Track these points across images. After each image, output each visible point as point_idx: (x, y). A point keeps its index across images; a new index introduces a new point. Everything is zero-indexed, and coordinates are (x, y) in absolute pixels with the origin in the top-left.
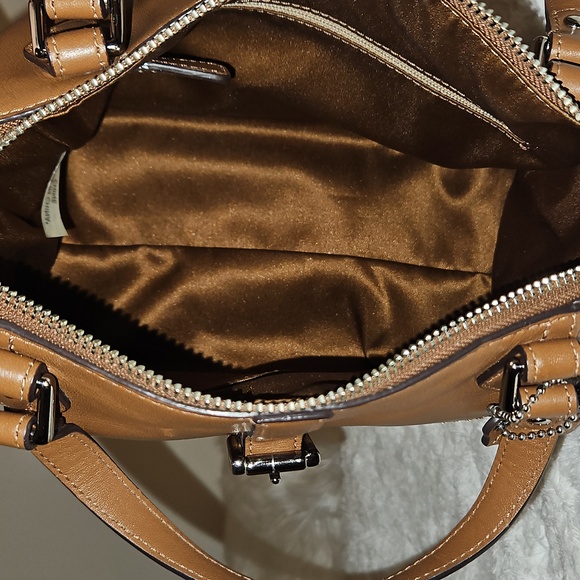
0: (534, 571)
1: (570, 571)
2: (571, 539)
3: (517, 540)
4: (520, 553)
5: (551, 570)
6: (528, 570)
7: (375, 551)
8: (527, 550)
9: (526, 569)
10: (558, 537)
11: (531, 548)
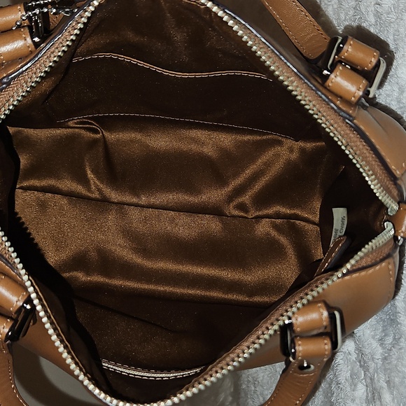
0: (357, 401)
1: (378, 403)
2: (379, 381)
3: (346, 380)
4: (348, 389)
5: (368, 401)
6: (353, 400)
7: (259, 382)
8: (353, 387)
9: (352, 399)
10: (371, 379)
11: (355, 386)
